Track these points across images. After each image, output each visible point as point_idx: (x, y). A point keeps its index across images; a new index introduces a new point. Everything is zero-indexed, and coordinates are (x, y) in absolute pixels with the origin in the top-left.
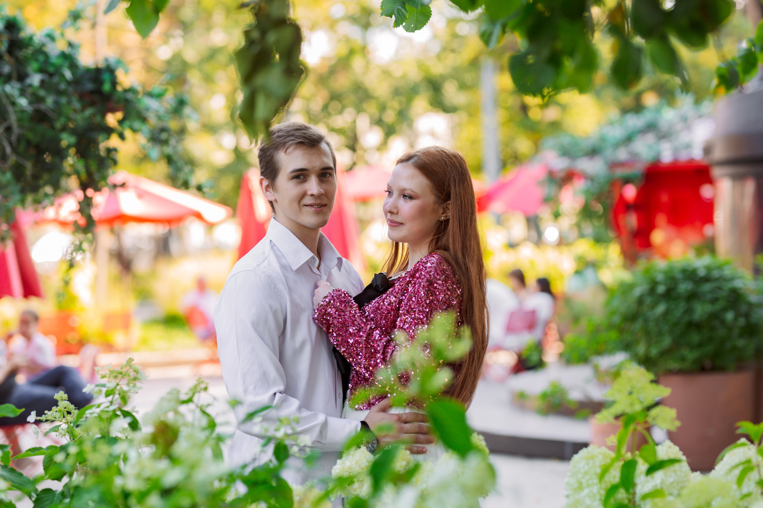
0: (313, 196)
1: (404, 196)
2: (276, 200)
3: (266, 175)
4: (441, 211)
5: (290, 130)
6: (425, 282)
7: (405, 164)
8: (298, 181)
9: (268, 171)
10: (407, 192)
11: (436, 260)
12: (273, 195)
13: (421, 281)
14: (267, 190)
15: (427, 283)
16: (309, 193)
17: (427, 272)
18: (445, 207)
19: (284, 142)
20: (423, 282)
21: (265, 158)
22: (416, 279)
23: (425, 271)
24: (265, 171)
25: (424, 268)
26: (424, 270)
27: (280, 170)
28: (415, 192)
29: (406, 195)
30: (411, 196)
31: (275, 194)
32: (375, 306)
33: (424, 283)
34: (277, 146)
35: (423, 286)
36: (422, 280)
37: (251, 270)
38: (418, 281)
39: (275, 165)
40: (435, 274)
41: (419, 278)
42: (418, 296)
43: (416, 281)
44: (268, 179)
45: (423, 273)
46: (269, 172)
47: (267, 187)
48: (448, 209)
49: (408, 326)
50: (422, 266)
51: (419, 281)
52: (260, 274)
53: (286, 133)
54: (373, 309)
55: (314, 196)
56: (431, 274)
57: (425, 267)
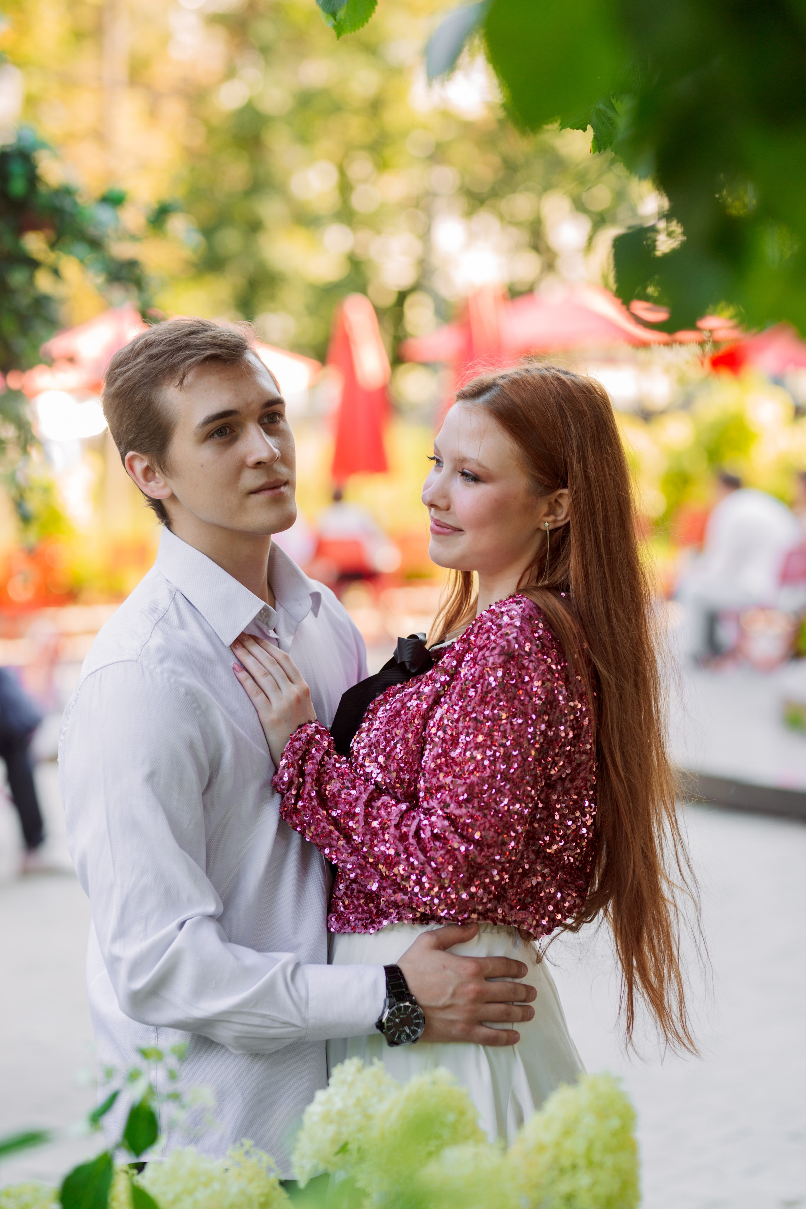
0: (259, 466)
1: (463, 474)
2: (173, 497)
3: (141, 444)
4: (545, 509)
5: (178, 338)
6: (497, 656)
7: (469, 403)
8: (222, 441)
9: (145, 435)
10: (469, 467)
11: (521, 610)
12: (166, 485)
13: (487, 653)
14: (147, 479)
15: (502, 658)
16: (251, 460)
17: (501, 635)
18: (553, 501)
19: (172, 364)
20: (492, 656)
21: (132, 409)
22: (476, 650)
23: (496, 633)
24: (137, 436)
25: (494, 627)
26: (494, 632)
27: (172, 426)
28: (484, 467)
29: (467, 471)
30: (476, 475)
31: (169, 481)
32: (394, 708)
33: (494, 659)
34: (156, 376)
35: (493, 664)
36: (491, 652)
37: (130, 661)
38: (481, 654)
39: (159, 419)
40: (521, 638)
41: (484, 647)
42: (482, 686)
43: (476, 655)
44: (149, 451)
45: (493, 638)
46: (147, 438)
47: (147, 470)
48: (560, 505)
49: (460, 751)
50: (491, 621)
51: (483, 655)
52: (152, 667)
53: (170, 346)
54: (390, 714)
55: (262, 465)
56: (510, 637)
57: (496, 625)
